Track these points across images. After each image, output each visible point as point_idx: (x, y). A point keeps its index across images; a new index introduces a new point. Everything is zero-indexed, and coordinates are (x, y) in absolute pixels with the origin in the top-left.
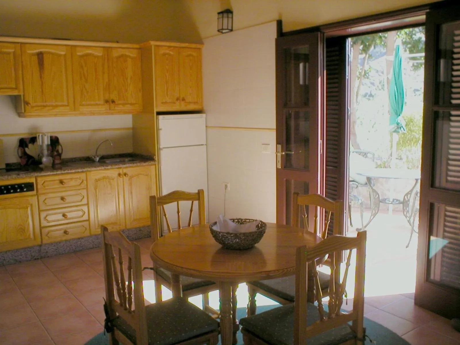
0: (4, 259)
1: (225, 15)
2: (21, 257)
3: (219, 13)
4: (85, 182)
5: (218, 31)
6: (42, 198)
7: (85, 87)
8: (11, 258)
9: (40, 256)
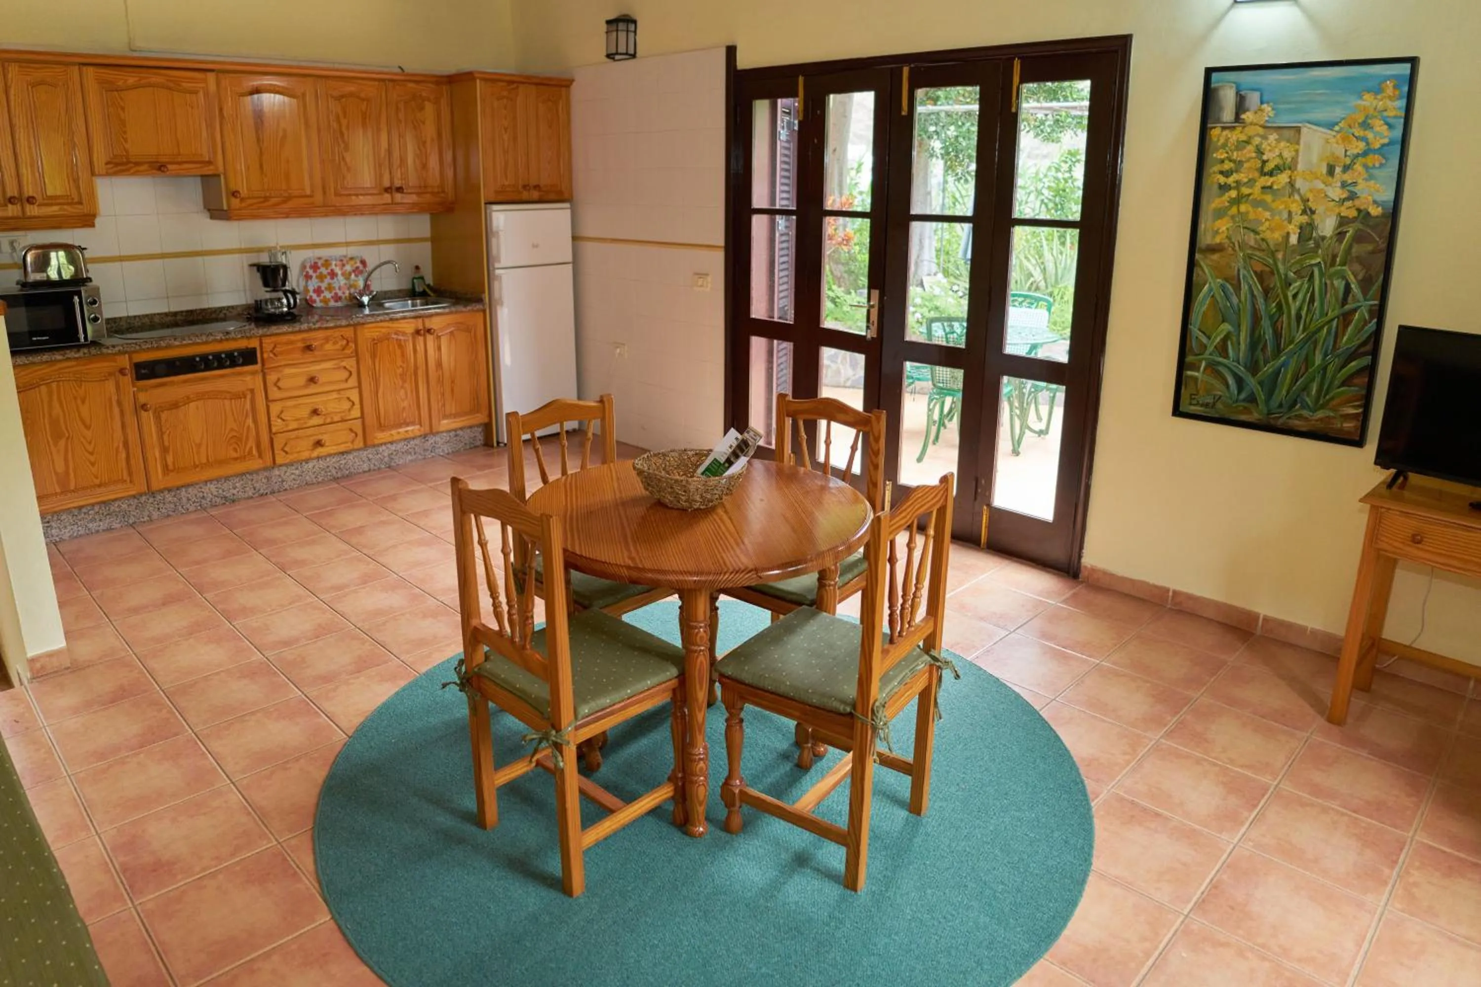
0: (203, 497)
1: (622, 26)
2: (235, 492)
3: (609, 22)
4: (352, 345)
5: (609, 56)
6: (272, 378)
7: (343, 158)
8: (216, 493)
9: (270, 489)
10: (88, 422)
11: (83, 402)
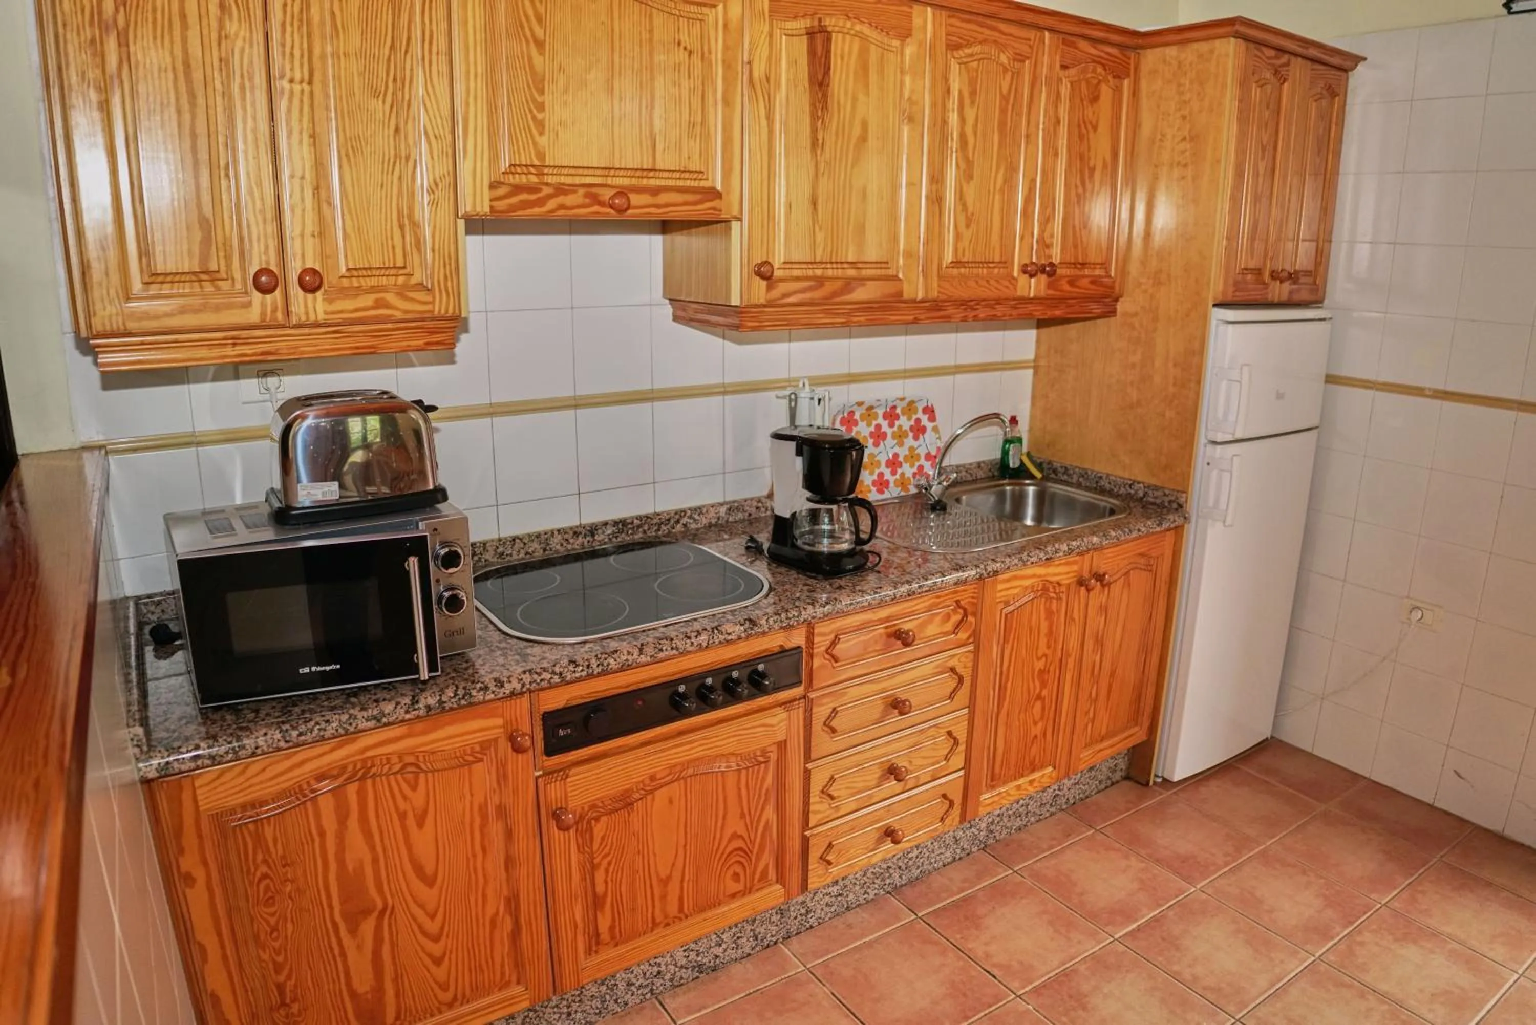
0: (659, 975)
4: (972, 620)
6: (822, 709)
8: (683, 962)
9: (783, 933)
10: (429, 869)
11: (420, 824)
